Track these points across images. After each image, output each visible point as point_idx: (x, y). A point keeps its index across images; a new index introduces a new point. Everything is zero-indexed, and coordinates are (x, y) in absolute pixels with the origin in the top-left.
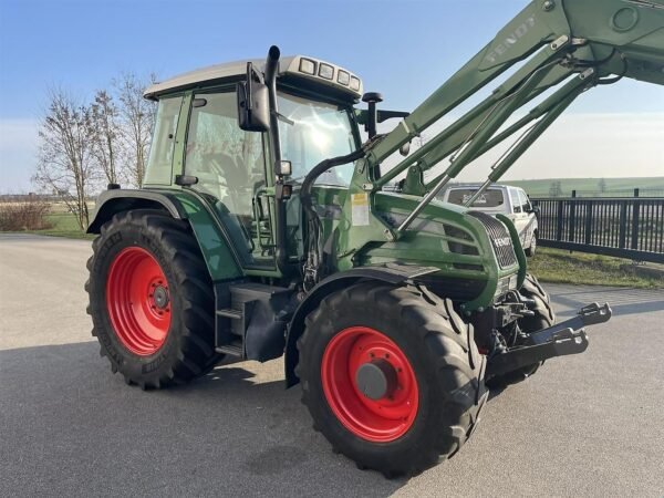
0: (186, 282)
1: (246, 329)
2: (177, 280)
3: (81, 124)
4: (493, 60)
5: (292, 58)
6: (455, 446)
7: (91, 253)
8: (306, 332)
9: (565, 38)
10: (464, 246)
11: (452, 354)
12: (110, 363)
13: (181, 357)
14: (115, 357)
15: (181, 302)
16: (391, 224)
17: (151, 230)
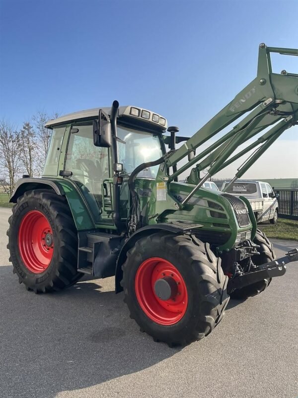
0: (62, 231)
1: (95, 259)
2: (57, 229)
3: (14, 141)
4: (233, 110)
5: (126, 107)
6: (208, 328)
7: (12, 213)
8: (127, 260)
9: (271, 100)
10: (219, 213)
11: (207, 274)
12: (18, 278)
13: (58, 274)
14: (21, 274)
15: (59, 242)
16: (178, 200)
17: (44, 201)
